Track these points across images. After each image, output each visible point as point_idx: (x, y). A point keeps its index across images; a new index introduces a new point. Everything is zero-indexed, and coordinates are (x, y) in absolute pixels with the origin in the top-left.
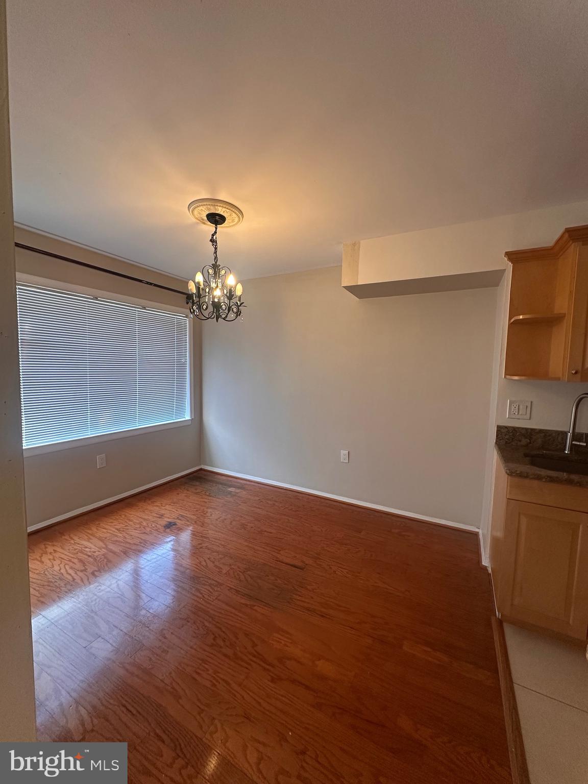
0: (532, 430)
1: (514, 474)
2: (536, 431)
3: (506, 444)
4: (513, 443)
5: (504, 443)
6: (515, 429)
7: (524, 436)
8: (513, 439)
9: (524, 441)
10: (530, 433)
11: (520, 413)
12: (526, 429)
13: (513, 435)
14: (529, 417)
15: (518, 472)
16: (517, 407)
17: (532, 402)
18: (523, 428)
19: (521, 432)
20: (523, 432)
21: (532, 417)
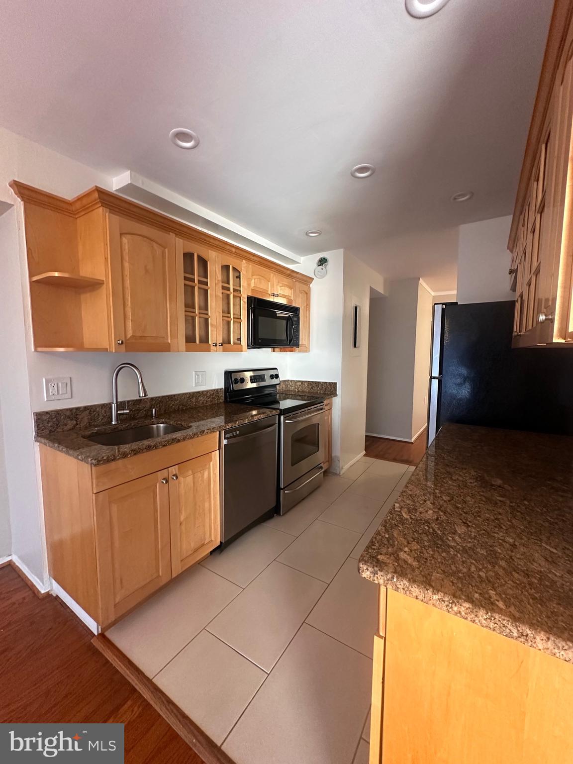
0: (78, 409)
1: (101, 462)
2: (81, 409)
3: (50, 432)
4: (59, 430)
5: (48, 432)
6: (58, 413)
7: (69, 418)
8: (57, 425)
9: (71, 424)
10: (74, 413)
11: (60, 393)
12: (71, 410)
13: (57, 419)
14: (70, 395)
15: (105, 458)
16: (56, 387)
17: (70, 378)
18: (67, 410)
19: (65, 415)
20: (68, 413)
21: (74, 395)
